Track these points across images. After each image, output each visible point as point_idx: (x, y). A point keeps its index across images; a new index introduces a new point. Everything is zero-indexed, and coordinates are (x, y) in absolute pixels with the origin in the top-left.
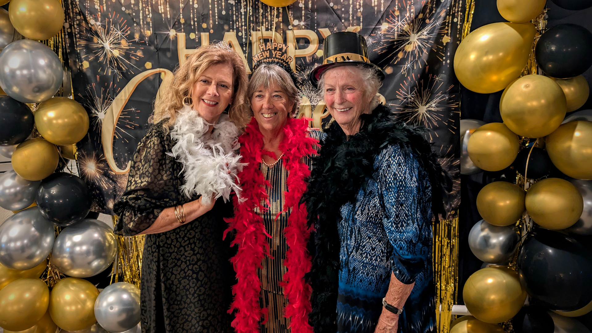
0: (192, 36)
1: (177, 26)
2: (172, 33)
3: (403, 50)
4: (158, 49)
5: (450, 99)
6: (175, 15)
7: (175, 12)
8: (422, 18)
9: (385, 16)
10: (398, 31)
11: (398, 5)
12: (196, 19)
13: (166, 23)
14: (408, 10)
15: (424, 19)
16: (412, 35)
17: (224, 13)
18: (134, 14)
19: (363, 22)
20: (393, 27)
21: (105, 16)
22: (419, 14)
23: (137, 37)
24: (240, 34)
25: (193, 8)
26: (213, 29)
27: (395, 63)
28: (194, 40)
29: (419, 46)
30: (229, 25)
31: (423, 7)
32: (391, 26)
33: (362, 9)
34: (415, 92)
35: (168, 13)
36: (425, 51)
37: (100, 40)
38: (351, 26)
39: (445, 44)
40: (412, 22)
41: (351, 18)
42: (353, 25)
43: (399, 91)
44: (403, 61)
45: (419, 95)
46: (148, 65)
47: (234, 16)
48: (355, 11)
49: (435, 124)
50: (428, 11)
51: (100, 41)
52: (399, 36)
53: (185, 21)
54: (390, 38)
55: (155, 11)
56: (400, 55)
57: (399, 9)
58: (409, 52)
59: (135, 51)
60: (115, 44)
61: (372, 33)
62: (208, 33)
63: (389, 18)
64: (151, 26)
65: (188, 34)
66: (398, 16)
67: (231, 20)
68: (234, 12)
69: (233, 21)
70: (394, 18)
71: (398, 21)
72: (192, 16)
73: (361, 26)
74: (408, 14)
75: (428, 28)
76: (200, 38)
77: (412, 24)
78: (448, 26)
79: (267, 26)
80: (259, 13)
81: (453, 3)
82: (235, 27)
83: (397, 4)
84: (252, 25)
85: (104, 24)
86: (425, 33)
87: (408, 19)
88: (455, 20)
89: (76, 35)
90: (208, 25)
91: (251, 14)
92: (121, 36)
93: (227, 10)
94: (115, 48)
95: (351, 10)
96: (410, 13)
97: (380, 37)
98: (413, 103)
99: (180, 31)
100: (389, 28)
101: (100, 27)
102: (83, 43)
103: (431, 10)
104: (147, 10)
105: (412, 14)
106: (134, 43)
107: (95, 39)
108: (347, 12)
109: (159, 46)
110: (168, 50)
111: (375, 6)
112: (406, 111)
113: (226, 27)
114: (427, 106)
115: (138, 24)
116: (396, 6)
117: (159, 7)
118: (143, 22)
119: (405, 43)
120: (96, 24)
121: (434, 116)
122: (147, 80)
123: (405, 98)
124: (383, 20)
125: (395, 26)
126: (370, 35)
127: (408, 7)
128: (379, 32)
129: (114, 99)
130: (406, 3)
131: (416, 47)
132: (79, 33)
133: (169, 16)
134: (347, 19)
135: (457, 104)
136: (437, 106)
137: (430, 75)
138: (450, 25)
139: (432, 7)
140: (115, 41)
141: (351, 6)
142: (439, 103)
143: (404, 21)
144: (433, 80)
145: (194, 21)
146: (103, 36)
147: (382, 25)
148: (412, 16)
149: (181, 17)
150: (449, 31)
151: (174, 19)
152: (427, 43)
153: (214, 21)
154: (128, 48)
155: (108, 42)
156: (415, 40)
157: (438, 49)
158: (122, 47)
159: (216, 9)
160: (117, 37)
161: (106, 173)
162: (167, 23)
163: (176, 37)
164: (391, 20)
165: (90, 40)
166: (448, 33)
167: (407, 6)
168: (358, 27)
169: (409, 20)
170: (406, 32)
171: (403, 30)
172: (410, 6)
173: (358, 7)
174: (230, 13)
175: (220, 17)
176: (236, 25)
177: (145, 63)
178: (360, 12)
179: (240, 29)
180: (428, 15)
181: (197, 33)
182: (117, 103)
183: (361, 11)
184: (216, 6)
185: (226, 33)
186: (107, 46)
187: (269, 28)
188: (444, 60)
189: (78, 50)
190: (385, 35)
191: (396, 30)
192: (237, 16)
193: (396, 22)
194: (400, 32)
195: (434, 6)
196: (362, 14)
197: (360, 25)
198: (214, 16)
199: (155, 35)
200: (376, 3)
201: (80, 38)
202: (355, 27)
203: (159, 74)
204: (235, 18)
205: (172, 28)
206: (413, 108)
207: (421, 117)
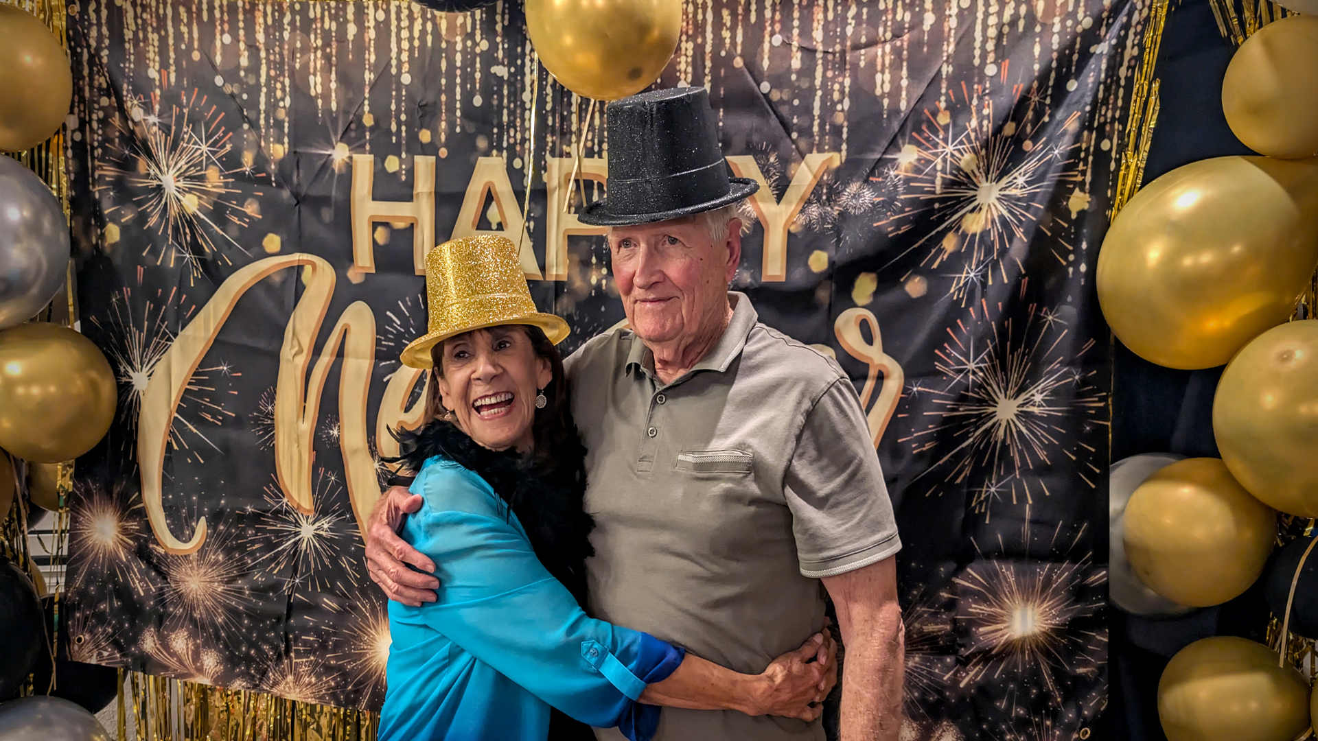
0: (392, 164)
1: (353, 135)
2: (340, 153)
3: (956, 227)
4: (300, 199)
5: (1084, 382)
6: (350, 103)
7: (351, 95)
8: (1012, 137)
9: (910, 125)
10: (944, 171)
11: (947, 94)
12: (403, 117)
13: (324, 126)
14: (974, 109)
15: (1018, 139)
16: (984, 185)
17: (478, 101)
18: (245, 96)
19: (848, 141)
20: (931, 158)
21: (170, 98)
22: (1005, 121)
23: (248, 159)
24: (517, 163)
25: (399, 84)
26: (446, 145)
27: (935, 266)
28: (395, 175)
29: (1001, 217)
30: (489, 136)
31: (1015, 101)
32: (925, 154)
33: (847, 103)
34: (989, 355)
35: (333, 95)
36: (1019, 233)
37: (153, 166)
38: (815, 151)
39: (1074, 216)
40: (986, 145)
41: (816, 129)
42: (820, 151)
43: (943, 350)
44: (957, 261)
45: (1000, 363)
46: (272, 242)
47: (505, 111)
48: (829, 109)
49: (1042, 455)
50: (1030, 114)
51: (153, 170)
52: (948, 184)
53: (376, 121)
54: (920, 190)
55: (300, 90)
56: (950, 243)
57: (951, 108)
58: (974, 235)
59: (241, 200)
60: (192, 178)
61: (872, 173)
62: (433, 158)
63: (920, 132)
64: (286, 130)
65: (380, 159)
66: (946, 128)
67: (495, 122)
68: (505, 101)
69: (500, 126)
70: (936, 132)
71: (945, 140)
72: (393, 107)
73: (844, 153)
74: (974, 123)
75: (1030, 166)
76: (411, 172)
77: (983, 152)
78: (1086, 164)
79: (589, 144)
80: (570, 104)
81: (1101, 95)
82: (505, 144)
83: (943, 91)
84: (549, 139)
85: (166, 121)
86: (1021, 180)
87: (973, 135)
88: (1105, 145)
89: (93, 148)
90: (435, 132)
91: (549, 107)
92: (208, 158)
93: (487, 94)
94: (190, 190)
95: (817, 104)
96: (981, 119)
97: (895, 186)
98: (981, 386)
99: (360, 149)
100: (919, 160)
101: (155, 129)
102: (109, 172)
103: (1039, 114)
104: (279, 85)
105: (985, 122)
106: (241, 177)
107: (142, 164)
108: (807, 110)
109: (304, 190)
110: (325, 201)
111: (882, 96)
112: (962, 411)
113: (482, 143)
114: (1020, 400)
115: (254, 125)
116: (943, 98)
117: (311, 78)
118: (267, 120)
119: (963, 207)
120: (146, 121)
121: (1039, 432)
122: (264, 283)
123: (959, 371)
124: (903, 135)
125: (936, 155)
126: (866, 181)
127: (975, 102)
128: (892, 173)
129: (176, 335)
130: (971, 90)
131: (993, 221)
132: (101, 145)
133: (334, 106)
134: (806, 132)
135: (1101, 399)
136: (1048, 403)
137: (1033, 307)
138: (1091, 158)
139: (1042, 104)
140: (192, 172)
141: (819, 93)
142: (1054, 392)
143: (961, 143)
144: (1038, 321)
145: (399, 124)
146: (161, 155)
147: (900, 150)
148: (985, 129)
149: (366, 108)
150: (1088, 178)
151: (346, 113)
152: (1027, 209)
153: (451, 125)
154: (223, 191)
155: (172, 172)
156: (993, 200)
157: (1057, 229)
158: (209, 187)
159: (458, 89)
160: (196, 161)
161: (143, 548)
162: (329, 125)
163: (349, 166)
164: (927, 139)
165: (127, 165)
166: (1083, 183)
167: (971, 99)
168: (836, 156)
169: (977, 139)
170: (967, 176)
171: (959, 169)
172: (980, 98)
173: (836, 96)
174: (495, 102)
175: (469, 113)
176: (509, 137)
177: (265, 235)
178: (843, 110)
179: (518, 148)
180: (1029, 129)
181: (404, 155)
182: (183, 349)
183: (846, 108)
184: (458, 80)
185: (482, 161)
186: (170, 181)
187: (596, 148)
188: (1070, 264)
189: (96, 190)
190: (907, 180)
191: (939, 167)
192: (511, 113)
193: (941, 143)
194: (951, 174)
195: (1048, 101)
196: (847, 118)
197: (840, 151)
198: (451, 110)
199: (295, 157)
200: (887, 88)
201: (102, 159)
202: (826, 156)
203: (299, 268)
204: (505, 118)
205: (341, 140)
206: (981, 402)
207: (1001, 432)
